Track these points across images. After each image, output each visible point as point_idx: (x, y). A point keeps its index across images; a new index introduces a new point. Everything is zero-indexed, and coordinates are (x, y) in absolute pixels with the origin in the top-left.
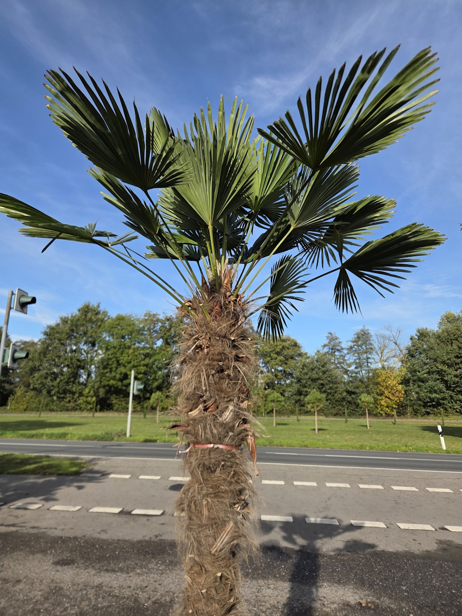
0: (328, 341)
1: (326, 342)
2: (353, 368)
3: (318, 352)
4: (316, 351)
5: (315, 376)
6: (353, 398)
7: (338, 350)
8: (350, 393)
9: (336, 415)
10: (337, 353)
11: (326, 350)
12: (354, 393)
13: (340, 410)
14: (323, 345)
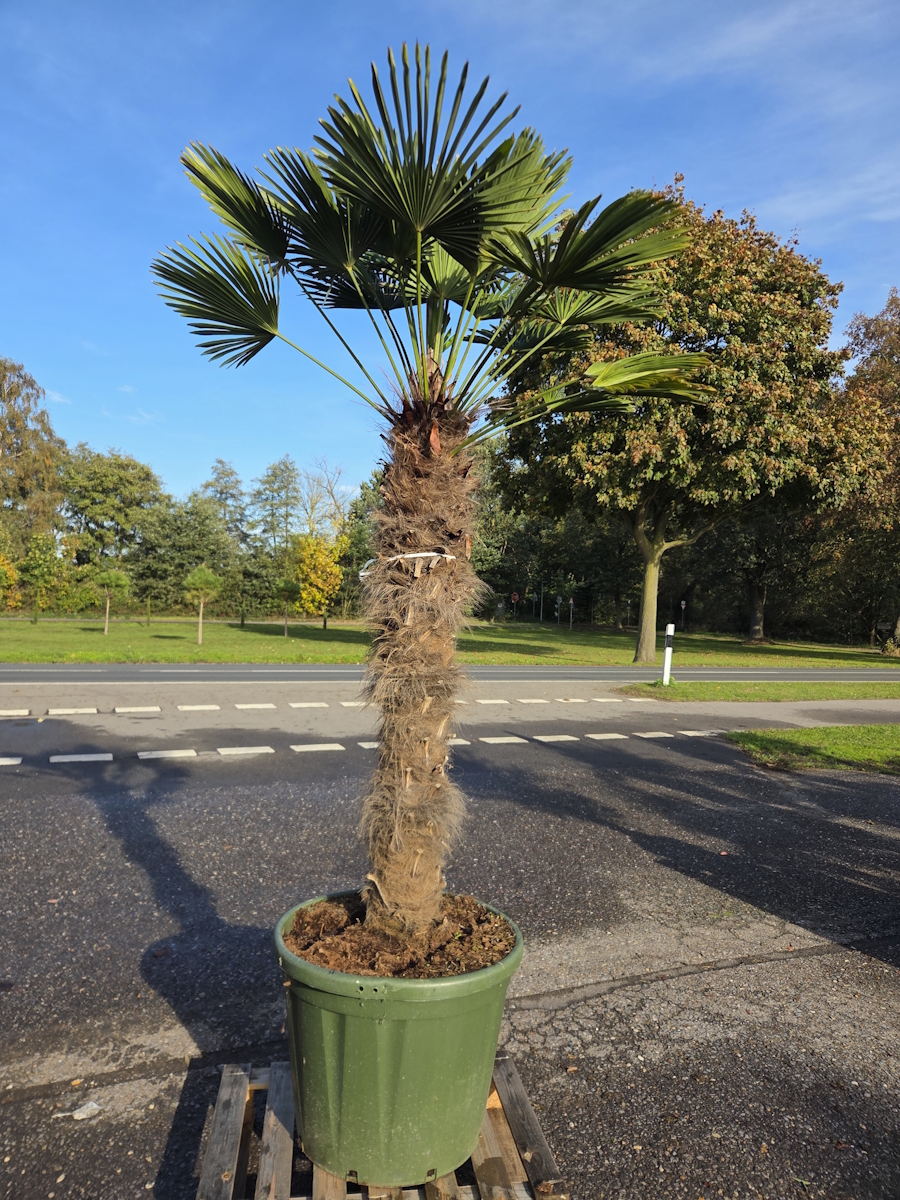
1: (211, 477)
2: (258, 531)
3: (196, 495)
4: (189, 494)
7: (233, 496)
8: (247, 574)
10: (230, 502)
11: (210, 493)
12: (257, 576)
14: (204, 483)
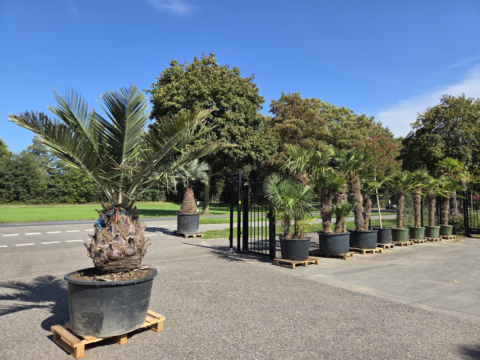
0: (33, 143)
1: (31, 144)
2: (55, 167)
3: (24, 152)
4: (21, 151)
5: (19, 172)
6: (52, 190)
8: (50, 186)
9: (37, 203)
11: (31, 150)
12: (54, 187)
13: (41, 199)
14: (28, 146)
